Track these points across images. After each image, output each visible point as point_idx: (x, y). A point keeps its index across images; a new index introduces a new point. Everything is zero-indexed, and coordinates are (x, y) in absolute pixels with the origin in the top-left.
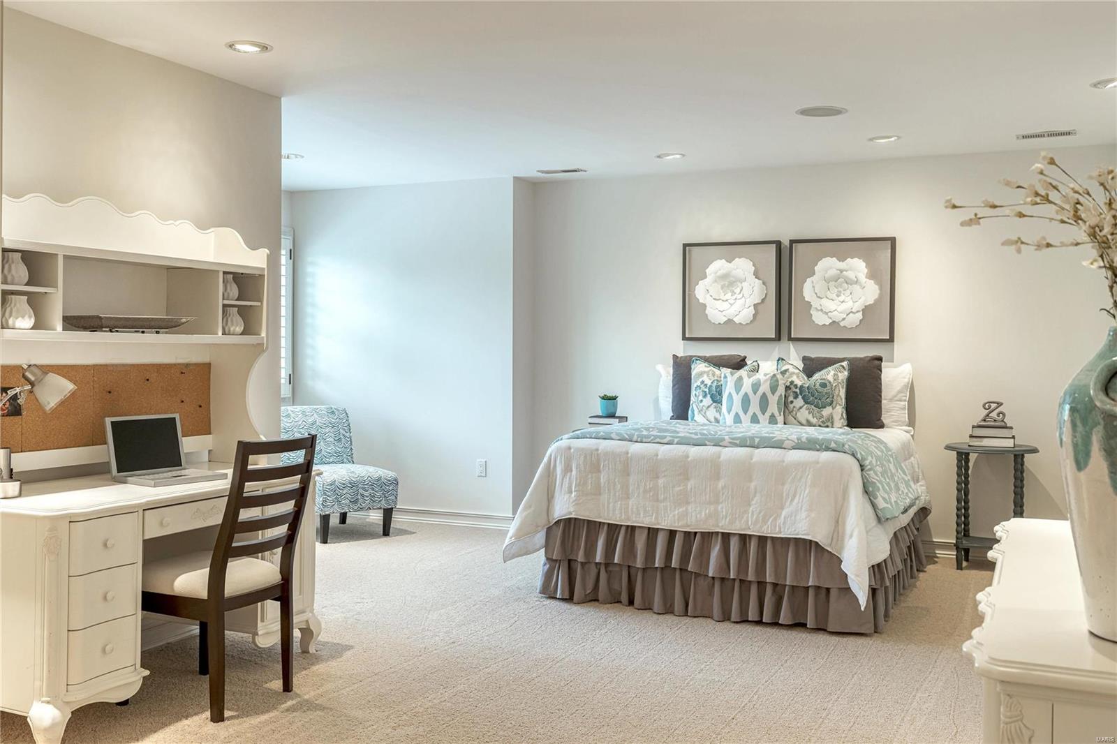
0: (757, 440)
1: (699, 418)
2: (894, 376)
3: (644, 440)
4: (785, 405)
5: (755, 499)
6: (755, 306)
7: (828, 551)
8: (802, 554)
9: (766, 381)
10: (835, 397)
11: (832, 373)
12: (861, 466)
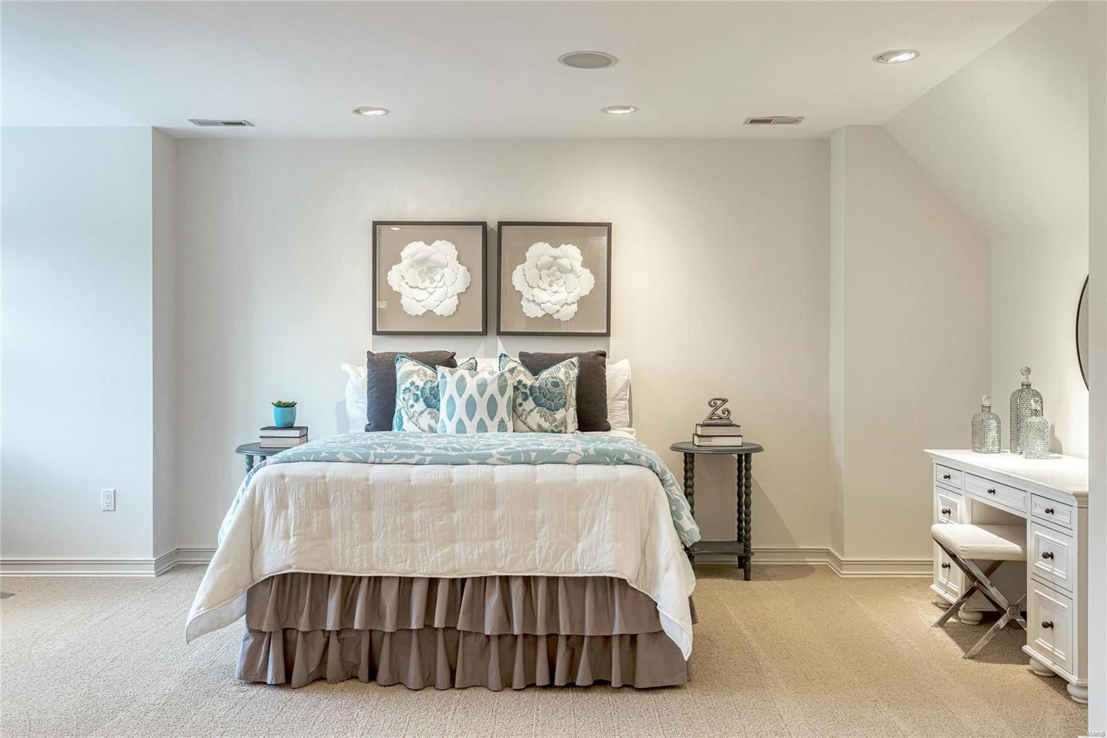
0: (533, 455)
1: (408, 426)
2: (617, 372)
3: (385, 460)
4: (514, 408)
5: (543, 530)
6: (459, 295)
7: (632, 588)
8: (600, 595)
9: (494, 380)
10: (568, 398)
11: (563, 370)
12: (661, 480)
